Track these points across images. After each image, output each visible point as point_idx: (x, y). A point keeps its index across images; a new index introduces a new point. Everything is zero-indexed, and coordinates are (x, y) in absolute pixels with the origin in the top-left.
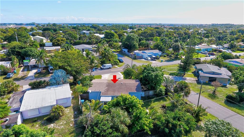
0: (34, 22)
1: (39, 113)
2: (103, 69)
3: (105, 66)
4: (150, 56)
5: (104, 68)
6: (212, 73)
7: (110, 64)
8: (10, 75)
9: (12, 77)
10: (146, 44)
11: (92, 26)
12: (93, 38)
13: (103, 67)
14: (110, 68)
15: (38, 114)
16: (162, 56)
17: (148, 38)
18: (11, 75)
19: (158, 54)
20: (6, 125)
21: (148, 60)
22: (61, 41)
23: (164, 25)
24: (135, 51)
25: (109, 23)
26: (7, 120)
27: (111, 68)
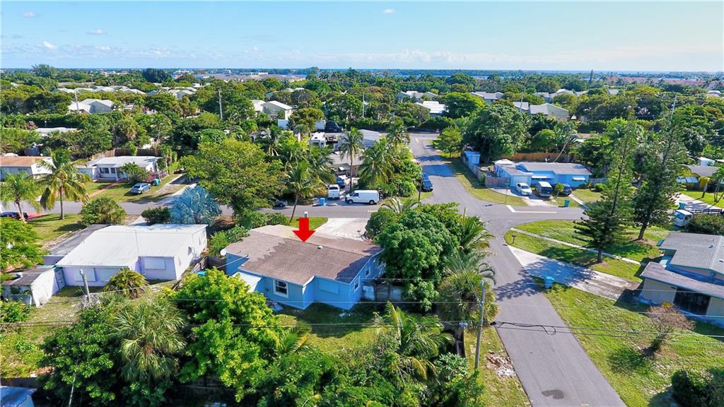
0: (315, 66)
1: (97, 280)
2: (351, 202)
3: (357, 195)
4: (534, 183)
5: (355, 199)
6: (708, 275)
7: (376, 192)
8: (139, 187)
9: (141, 193)
10: (554, 141)
11: (453, 77)
12: (405, 112)
13: (352, 198)
14: (372, 203)
15: (94, 280)
16: (590, 188)
17: (599, 123)
18: (141, 189)
19: (573, 180)
20: (11, 286)
21: (520, 194)
22: (307, 117)
23: (718, 79)
24: (499, 162)
25: (523, 69)
26: (19, 277)
27: (375, 204)
